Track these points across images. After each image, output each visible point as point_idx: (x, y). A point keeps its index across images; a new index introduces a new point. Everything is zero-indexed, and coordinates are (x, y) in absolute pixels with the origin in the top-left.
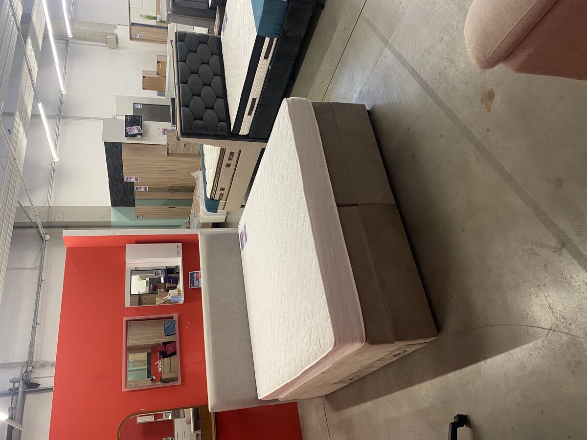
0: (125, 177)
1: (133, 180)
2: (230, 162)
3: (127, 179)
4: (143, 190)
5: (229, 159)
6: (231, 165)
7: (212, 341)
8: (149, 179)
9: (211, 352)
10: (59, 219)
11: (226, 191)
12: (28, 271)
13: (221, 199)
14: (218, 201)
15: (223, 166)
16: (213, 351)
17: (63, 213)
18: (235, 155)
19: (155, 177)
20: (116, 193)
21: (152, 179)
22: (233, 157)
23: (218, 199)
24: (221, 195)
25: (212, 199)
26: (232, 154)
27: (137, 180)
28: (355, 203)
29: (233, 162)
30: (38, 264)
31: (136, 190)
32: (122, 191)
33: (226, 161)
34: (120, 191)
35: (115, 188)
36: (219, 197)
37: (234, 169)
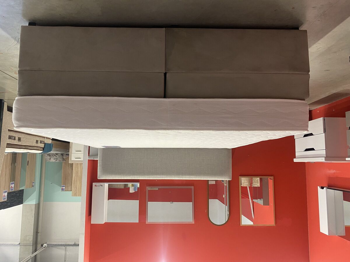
0: (3, 201)
1: (6, 194)
2: (17, 138)
3: (5, 199)
4: (13, 185)
5: (15, 139)
6: (19, 136)
7: (188, 175)
8: (5, 183)
9: (195, 176)
10: (30, 238)
11: (38, 139)
12: (67, 252)
13: (44, 142)
14: (45, 144)
15: (20, 143)
16: (194, 175)
17: (26, 236)
18: (11, 135)
19: (4, 179)
20: (12, 203)
21: (5, 180)
22: (12, 136)
23: (44, 145)
24: (41, 142)
25: (43, 149)
26: (10, 137)
27: (6, 192)
28: (163, 75)
29: (17, 136)
30: (64, 247)
31: (13, 190)
32: (12, 199)
33: (16, 142)
34: (12, 200)
35: (9, 204)
36: (42, 144)
37: (23, 134)
